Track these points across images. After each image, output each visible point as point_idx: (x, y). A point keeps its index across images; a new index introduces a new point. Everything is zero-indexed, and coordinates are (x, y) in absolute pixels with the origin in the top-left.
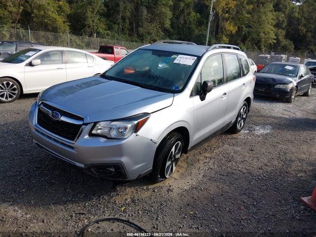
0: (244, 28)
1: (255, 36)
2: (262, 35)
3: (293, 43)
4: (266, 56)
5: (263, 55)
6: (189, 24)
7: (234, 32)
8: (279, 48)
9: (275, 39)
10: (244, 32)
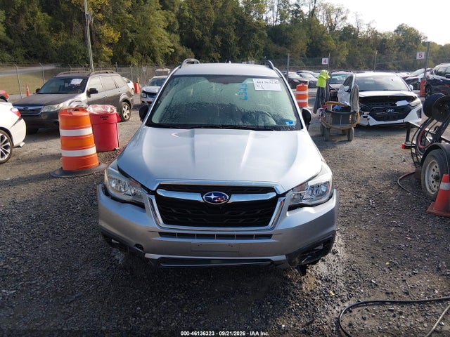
0: (129, 34)
1: (146, 44)
2: (155, 42)
3: (192, 51)
4: (165, 70)
5: (161, 70)
6: (38, 30)
7: (117, 39)
8: (178, 58)
9: (172, 48)
10: (130, 39)
